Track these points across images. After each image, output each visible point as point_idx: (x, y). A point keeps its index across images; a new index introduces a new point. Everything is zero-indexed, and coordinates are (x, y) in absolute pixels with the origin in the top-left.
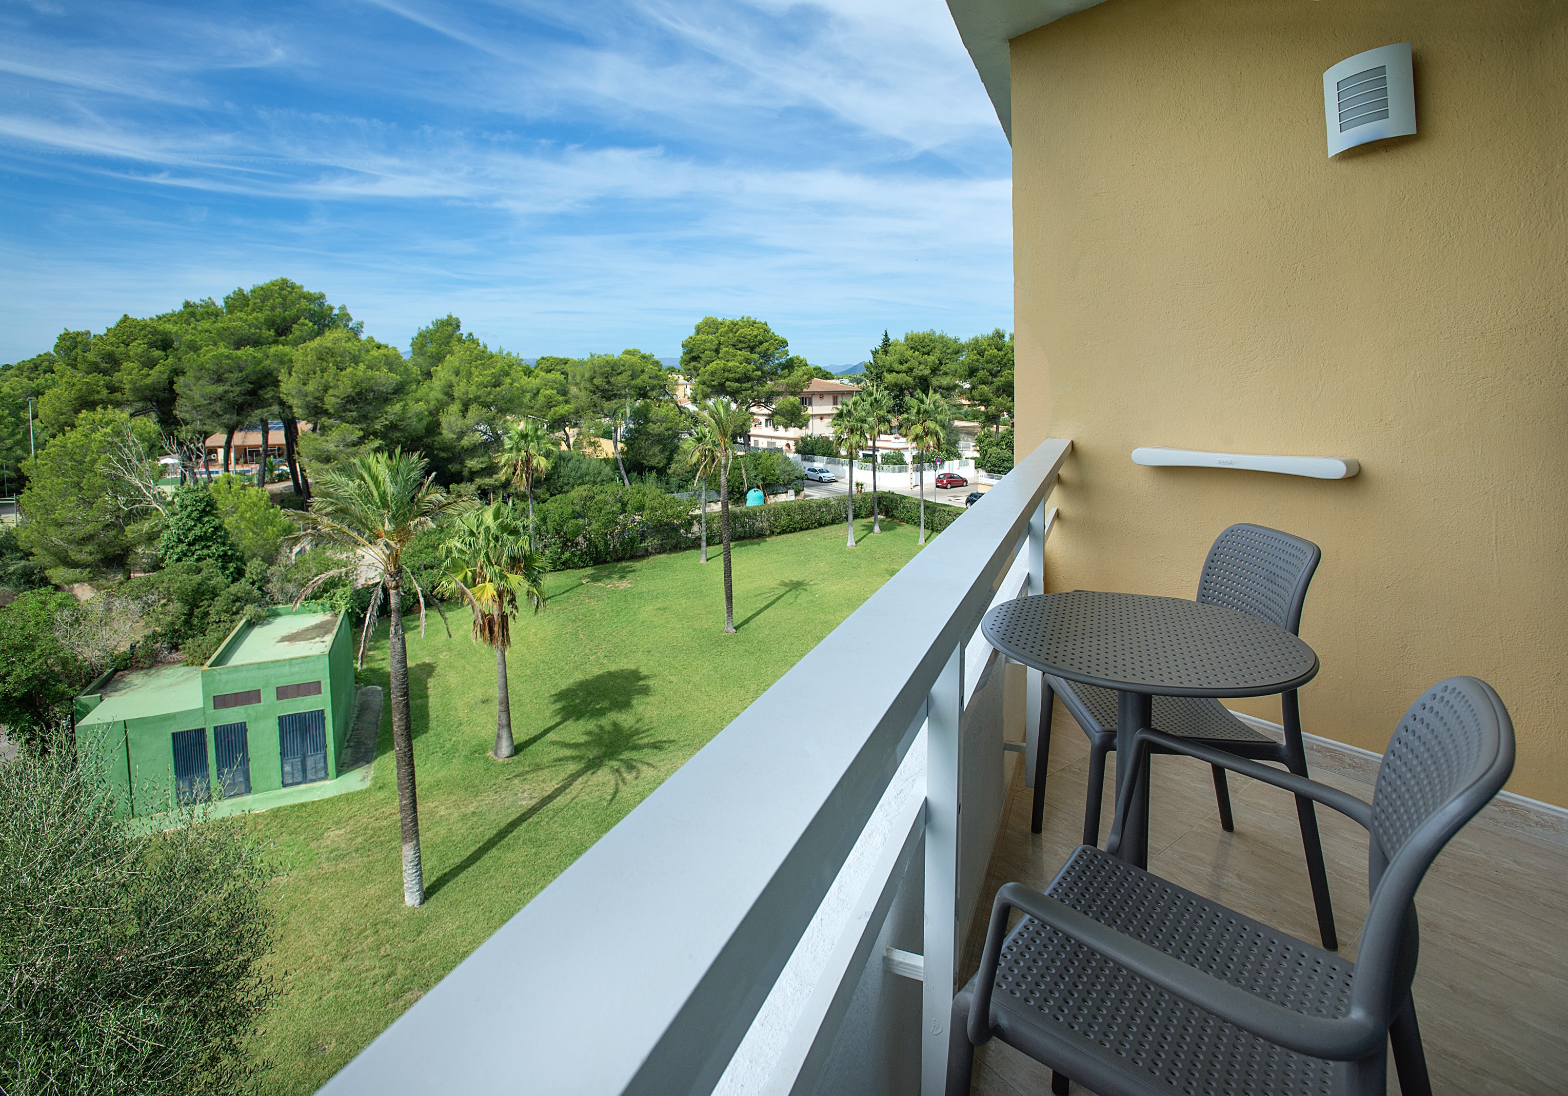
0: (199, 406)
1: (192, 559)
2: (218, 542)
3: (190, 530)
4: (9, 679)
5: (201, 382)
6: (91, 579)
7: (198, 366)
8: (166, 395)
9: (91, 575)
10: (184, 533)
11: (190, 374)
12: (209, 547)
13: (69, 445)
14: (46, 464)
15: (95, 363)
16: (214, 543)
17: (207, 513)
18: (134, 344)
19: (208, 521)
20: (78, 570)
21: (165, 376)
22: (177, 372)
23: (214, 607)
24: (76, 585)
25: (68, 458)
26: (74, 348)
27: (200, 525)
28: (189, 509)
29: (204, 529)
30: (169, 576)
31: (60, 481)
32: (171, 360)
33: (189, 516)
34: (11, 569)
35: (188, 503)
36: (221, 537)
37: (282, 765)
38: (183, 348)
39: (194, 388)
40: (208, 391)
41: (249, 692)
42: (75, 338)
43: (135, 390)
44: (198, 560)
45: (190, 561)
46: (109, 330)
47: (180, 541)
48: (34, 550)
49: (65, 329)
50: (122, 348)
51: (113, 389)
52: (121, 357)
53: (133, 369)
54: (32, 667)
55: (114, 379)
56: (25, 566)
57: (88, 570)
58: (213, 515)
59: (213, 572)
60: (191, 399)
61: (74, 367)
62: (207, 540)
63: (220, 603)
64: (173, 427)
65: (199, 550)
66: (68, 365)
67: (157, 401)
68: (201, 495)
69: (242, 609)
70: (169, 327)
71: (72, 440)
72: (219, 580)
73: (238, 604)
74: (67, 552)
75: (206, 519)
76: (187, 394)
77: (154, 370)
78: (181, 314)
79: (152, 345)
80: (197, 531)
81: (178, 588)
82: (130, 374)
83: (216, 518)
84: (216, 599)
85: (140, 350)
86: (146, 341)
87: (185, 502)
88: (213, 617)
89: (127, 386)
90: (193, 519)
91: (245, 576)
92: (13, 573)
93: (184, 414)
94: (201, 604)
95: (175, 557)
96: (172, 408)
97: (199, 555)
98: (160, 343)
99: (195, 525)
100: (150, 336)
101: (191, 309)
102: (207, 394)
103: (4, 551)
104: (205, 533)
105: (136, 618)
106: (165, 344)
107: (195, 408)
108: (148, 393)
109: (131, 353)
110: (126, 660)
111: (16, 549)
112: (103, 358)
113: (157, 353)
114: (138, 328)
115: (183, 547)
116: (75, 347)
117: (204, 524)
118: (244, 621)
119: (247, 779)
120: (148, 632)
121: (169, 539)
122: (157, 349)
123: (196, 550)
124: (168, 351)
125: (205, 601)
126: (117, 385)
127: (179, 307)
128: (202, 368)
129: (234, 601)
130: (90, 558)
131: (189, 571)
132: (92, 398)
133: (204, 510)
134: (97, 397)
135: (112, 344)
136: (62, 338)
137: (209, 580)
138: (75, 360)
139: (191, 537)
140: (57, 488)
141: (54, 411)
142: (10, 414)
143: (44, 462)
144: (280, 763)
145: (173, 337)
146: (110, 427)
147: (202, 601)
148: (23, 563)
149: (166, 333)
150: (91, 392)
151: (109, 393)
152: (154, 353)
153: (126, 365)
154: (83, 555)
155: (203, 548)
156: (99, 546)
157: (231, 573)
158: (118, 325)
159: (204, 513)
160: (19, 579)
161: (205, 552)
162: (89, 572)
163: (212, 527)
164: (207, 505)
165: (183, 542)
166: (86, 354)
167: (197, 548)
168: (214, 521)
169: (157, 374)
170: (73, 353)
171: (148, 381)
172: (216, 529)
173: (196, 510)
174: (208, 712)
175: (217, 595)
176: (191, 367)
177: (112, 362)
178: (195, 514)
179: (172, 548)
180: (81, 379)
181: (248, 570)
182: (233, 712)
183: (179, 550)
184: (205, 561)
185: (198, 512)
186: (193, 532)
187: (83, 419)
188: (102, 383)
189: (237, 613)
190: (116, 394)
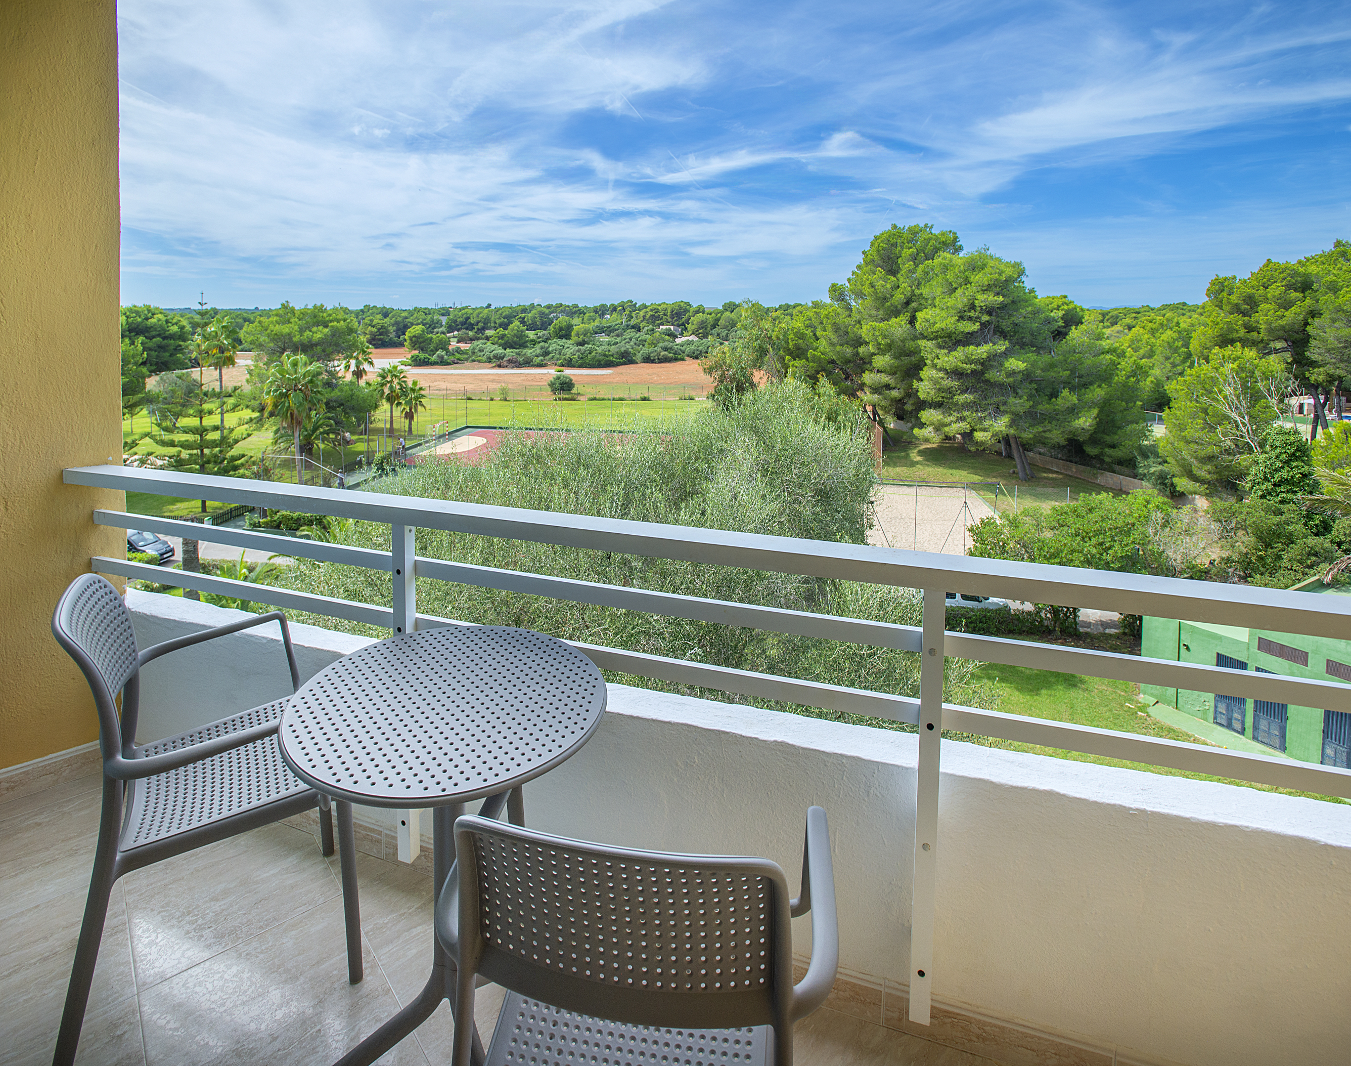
0: (1333, 349)
1: (1276, 499)
2: (1305, 490)
3: (1276, 470)
4: (1110, 552)
5: (1336, 324)
6: (1207, 495)
7: (1335, 308)
8: (1301, 336)
9: (1208, 492)
10: (1270, 473)
11: (1327, 315)
12: (1295, 492)
13: (1202, 375)
14: (1183, 390)
15: (1236, 305)
16: (1301, 490)
17: (1297, 459)
18: (1273, 286)
19: (1297, 467)
20: (1198, 484)
21: (1301, 317)
22: (1313, 314)
23: (1287, 553)
24: (1197, 497)
25: (1200, 386)
26: (1221, 292)
27: (1287, 468)
28: (1278, 450)
29: (1291, 473)
30: (1248, 509)
31: (1191, 405)
32: (1308, 301)
33: (1277, 457)
34: (1152, 470)
35: (1277, 444)
36: (1308, 485)
37: (1323, 744)
38: (1323, 289)
39: (1327, 330)
40: (1343, 334)
41: (1296, 649)
42: (1222, 283)
43: (1270, 330)
44: (1282, 502)
45: (1273, 501)
46: (1252, 274)
47: (1266, 479)
48: (1168, 459)
49: (1217, 275)
50: (1262, 291)
51: (1250, 329)
52: (1261, 299)
53: (1269, 311)
54: (1127, 549)
55: (1252, 319)
56: (1161, 470)
57: (1206, 486)
58: (1303, 461)
59: (1293, 518)
60: (1325, 341)
61: (1221, 308)
62: (1293, 485)
63: (1294, 551)
64: (1306, 368)
65: (1284, 492)
66: (1217, 306)
67: (1293, 342)
68: (1292, 439)
69: (1318, 564)
70: (1313, 269)
71: (1204, 372)
72: (1298, 528)
73: (1314, 558)
74: (1191, 466)
75: (1295, 464)
76: (1320, 336)
77: (1289, 311)
78: (1331, 255)
79: (1289, 287)
80: (1284, 474)
81: (1254, 522)
82: (1266, 315)
83: (1306, 465)
84: (1291, 546)
85: (1277, 293)
86: (1283, 283)
87: (1275, 443)
88: (1285, 563)
89: (1263, 327)
90: (1281, 461)
91: (1331, 533)
92: (1153, 474)
93: (1316, 356)
94: (1276, 546)
95: (1260, 493)
96: (1306, 349)
97: (1283, 497)
98: (1299, 285)
99: (1283, 468)
100: (1289, 278)
101: (1342, 248)
102: (1342, 336)
103: (1150, 454)
104: (1292, 477)
105: (1216, 538)
106: (1305, 286)
107: (1328, 351)
108: (1281, 333)
109: (1269, 295)
110: (1201, 572)
111: (1157, 455)
112: (1243, 300)
113: (1294, 295)
114: (1278, 271)
115: (1269, 485)
116: (1223, 291)
117: (1292, 469)
118: (1316, 577)
119: (1283, 736)
120: (1225, 554)
121: (1256, 474)
122: (1296, 291)
123: (1281, 492)
124: (1306, 293)
125: (1280, 544)
126: (1254, 325)
127: (1329, 247)
128: (1339, 309)
129: (1309, 554)
130: (1208, 476)
131: (1268, 510)
132: (1230, 337)
133: (1294, 454)
134: (1235, 335)
135: (1253, 287)
136: (1213, 283)
137: (1288, 525)
138: (1221, 302)
139: (1277, 477)
140: (1189, 410)
141: (1200, 346)
142: (1183, 346)
143: (1181, 388)
144: (1321, 742)
145: (1313, 279)
146: (1236, 363)
147: (1276, 543)
148: (1160, 467)
149: (1307, 276)
150: (1231, 330)
151: (1248, 332)
152: (1292, 295)
153: (1263, 306)
154: (1203, 472)
155: (1288, 492)
156: (1216, 468)
157: (1317, 525)
158: (1261, 270)
159: (1293, 457)
160: (1156, 480)
161: (1290, 496)
162: (1207, 488)
163: (1301, 473)
164: (1297, 450)
165: (1269, 481)
166: (1230, 297)
167: (1282, 490)
168: (1303, 467)
169: (1291, 316)
170: (1220, 296)
171: (1282, 322)
172: (1305, 476)
173: (1285, 452)
174: (1251, 650)
175: (1292, 543)
176: (1327, 308)
177: (1251, 304)
178: (1283, 456)
179: (1258, 483)
180: (1224, 318)
181: (1335, 527)
182: (1276, 661)
183: (1264, 487)
184: (1288, 505)
185: (1286, 454)
186: (1280, 473)
187: (1215, 354)
188: (1240, 323)
189: (1311, 567)
190: (1252, 333)
